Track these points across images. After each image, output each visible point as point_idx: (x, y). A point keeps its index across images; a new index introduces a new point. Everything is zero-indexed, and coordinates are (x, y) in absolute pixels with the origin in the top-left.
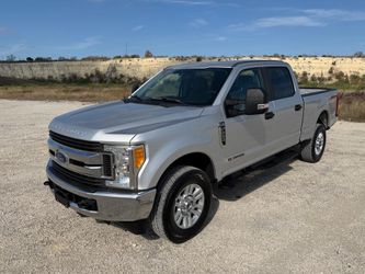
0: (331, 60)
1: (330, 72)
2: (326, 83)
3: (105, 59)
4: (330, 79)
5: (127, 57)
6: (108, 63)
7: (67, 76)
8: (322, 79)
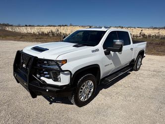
0: (141, 29)
1: (140, 34)
2: (138, 38)
3: (55, 26)
4: (140, 36)
5: (63, 26)
6: (56, 28)
7: (40, 32)
8: (137, 36)
